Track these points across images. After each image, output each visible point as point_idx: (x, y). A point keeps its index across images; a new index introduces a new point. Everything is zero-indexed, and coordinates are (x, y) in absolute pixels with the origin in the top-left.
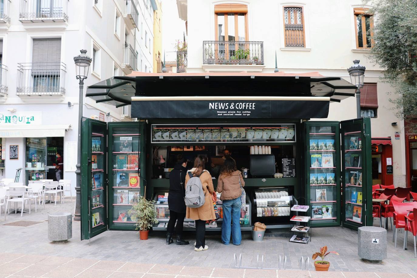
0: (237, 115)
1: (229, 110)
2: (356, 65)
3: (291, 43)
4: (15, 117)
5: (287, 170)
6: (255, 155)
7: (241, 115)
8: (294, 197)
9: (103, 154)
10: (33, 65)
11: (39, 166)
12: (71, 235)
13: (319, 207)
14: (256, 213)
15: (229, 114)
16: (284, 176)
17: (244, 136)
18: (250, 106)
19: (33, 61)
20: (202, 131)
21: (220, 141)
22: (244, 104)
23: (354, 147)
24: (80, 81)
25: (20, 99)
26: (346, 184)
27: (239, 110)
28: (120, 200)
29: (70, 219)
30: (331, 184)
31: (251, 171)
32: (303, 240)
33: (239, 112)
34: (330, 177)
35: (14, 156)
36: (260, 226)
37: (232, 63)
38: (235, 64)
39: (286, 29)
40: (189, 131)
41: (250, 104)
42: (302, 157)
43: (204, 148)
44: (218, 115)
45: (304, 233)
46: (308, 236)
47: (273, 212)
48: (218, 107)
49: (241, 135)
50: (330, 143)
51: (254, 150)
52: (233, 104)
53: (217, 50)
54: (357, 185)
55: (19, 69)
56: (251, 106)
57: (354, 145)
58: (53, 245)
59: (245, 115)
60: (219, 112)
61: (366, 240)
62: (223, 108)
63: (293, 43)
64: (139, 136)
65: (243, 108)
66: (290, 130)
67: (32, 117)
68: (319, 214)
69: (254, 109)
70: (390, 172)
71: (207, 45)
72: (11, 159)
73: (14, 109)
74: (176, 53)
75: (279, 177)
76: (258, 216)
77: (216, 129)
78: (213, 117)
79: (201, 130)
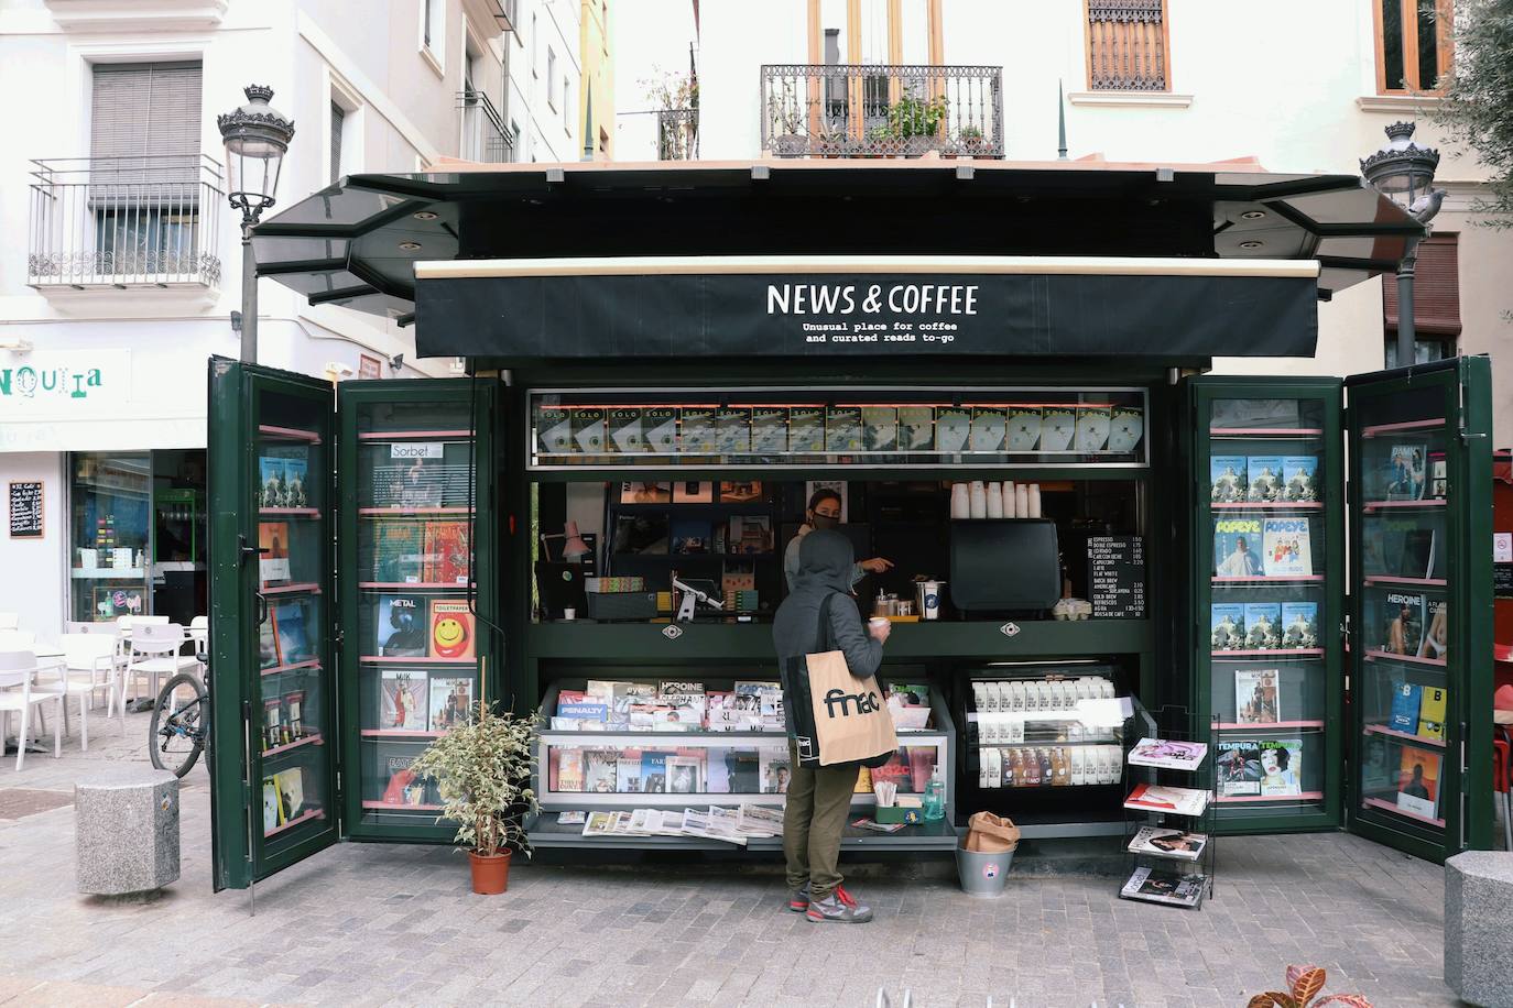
0: (893, 338)
1: (859, 316)
2: (1401, 145)
3: (1111, 75)
4: (27, 373)
5: (1107, 585)
6: (972, 525)
7: (913, 338)
8: (1139, 706)
9: (319, 516)
10: (93, 166)
11: (124, 564)
12: (176, 869)
13: (1248, 746)
14: (976, 773)
15: (857, 334)
16: (1096, 614)
17: (926, 440)
18: (955, 300)
19: (93, 150)
20: (742, 418)
21: (822, 459)
22: (925, 289)
23: (1405, 489)
24: (247, 214)
25: (46, 301)
26: (1368, 652)
27: (904, 317)
28: (394, 711)
29: (168, 799)
30: (1300, 650)
31: (953, 592)
32: (1178, 890)
33: (903, 327)
34: (1298, 619)
35: (25, 522)
36: (992, 832)
37: (878, 153)
38: (889, 157)
39: (1093, 17)
40: (689, 417)
41: (955, 289)
42: (1174, 532)
43: (756, 489)
44: (809, 339)
45: (1185, 861)
46: (1200, 876)
47: (1050, 767)
48: (806, 306)
49: (914, 436)
50: (1298, 471)
51: (967, 502)
52: (875, 291)
53: (818, 102)
54: (1419, 658)
55: (37, 181)
56: (959, 300)
57: (1410, 477)
58: (96, 912)
59: (932, 338)
60: (812, 328)
61: (1491, 919)
62: (831, 309)
63: (1122, 75)
64: (471, 437)
65: (923, 310)
66: (1123, 414)
67: (93, 373)
68: (1248, 778)
69: (974, 312)
70: (1504, 589)
71: (778, 80)
72: (14, 534)
73: (21, 341)
74: (655, 117)
75: (1074, 618)
76: (984, 783)
77: (807, 410)
78: (785, 352)
79: (742, 414)
